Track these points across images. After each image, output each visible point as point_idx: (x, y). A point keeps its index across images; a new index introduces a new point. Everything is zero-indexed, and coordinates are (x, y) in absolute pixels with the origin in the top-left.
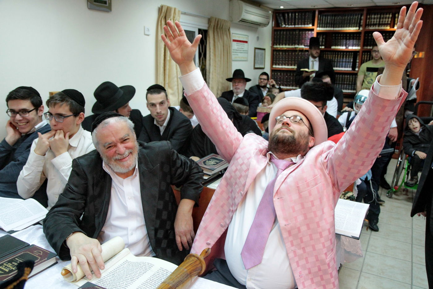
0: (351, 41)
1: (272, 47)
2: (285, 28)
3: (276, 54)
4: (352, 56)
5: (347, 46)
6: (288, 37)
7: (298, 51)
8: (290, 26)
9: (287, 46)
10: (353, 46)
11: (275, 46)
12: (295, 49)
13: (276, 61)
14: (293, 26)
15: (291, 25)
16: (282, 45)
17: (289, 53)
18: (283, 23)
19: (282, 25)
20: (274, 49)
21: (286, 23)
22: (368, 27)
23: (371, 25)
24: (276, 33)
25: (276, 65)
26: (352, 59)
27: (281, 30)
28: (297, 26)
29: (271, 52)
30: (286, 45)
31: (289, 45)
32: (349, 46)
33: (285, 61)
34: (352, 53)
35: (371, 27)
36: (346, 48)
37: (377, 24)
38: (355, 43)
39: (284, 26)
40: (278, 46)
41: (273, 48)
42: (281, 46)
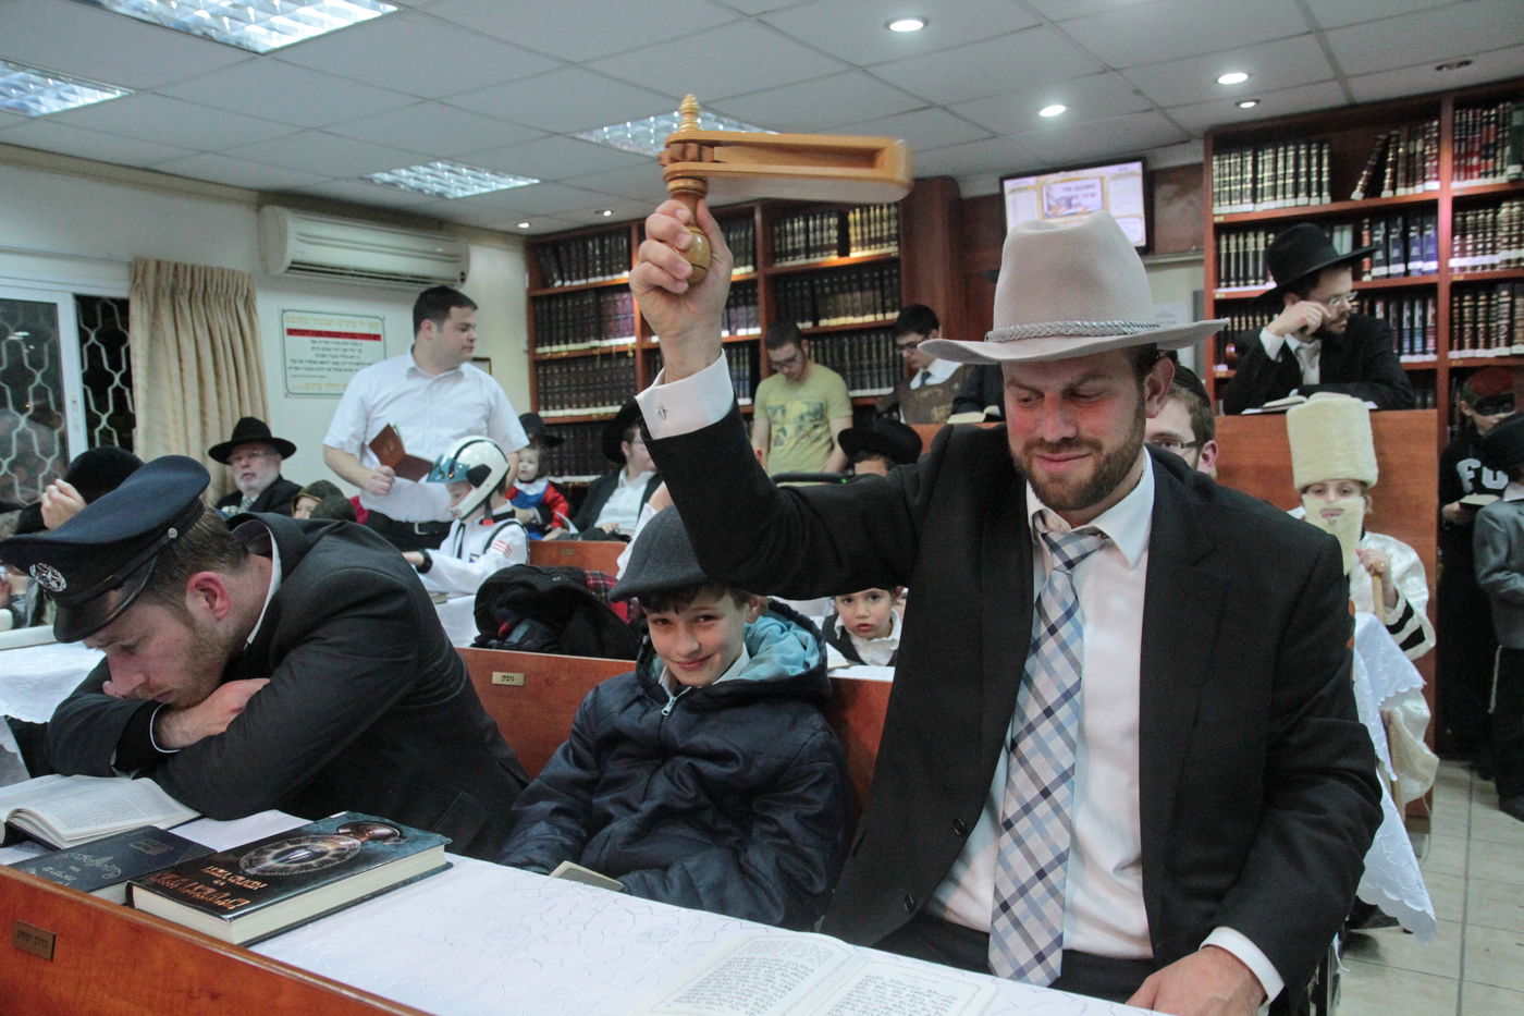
0: (742, 310)
1: (531, 351)
2: (561, 290)
3: (545, 374)
4: (747, 359)
5: (733, 328)
6: (570, 317)
7: (598, 358)
8: (576, 283)
9: (572, 347)
10: (747, 327)
11: (540, 350)
12: (589, 353)
13: (546, 395)
14: (583, 282)
15: (578, 278)
16: (558, 344)
17: (577, 368)
18: (555, 276)
19: (554, 282)
20: (537, 358)
21: (566, 275)
22: (781, 261)
23: (784, 255)
24: (538, 308)
25: (546, 409)
26: (747, 367)
27: (551, 297)
28: (592, 280)
29: (530, 370)
30: (567, 343)
31: (575, 342)
32: (738, 327)
33: (570, 394)
34: (747, 350)
35: (787, 260)
36: (731, 334)
37: (803, 251)
38: (752, 316)
39: (558, 283)
40: (547, 349)
41: (535, 354)
42: (555, 348)
